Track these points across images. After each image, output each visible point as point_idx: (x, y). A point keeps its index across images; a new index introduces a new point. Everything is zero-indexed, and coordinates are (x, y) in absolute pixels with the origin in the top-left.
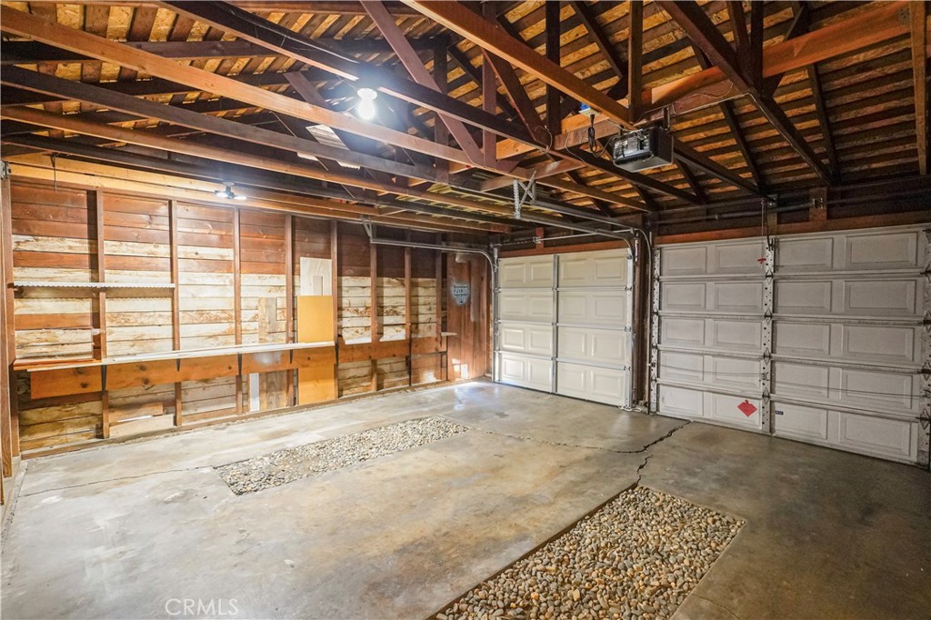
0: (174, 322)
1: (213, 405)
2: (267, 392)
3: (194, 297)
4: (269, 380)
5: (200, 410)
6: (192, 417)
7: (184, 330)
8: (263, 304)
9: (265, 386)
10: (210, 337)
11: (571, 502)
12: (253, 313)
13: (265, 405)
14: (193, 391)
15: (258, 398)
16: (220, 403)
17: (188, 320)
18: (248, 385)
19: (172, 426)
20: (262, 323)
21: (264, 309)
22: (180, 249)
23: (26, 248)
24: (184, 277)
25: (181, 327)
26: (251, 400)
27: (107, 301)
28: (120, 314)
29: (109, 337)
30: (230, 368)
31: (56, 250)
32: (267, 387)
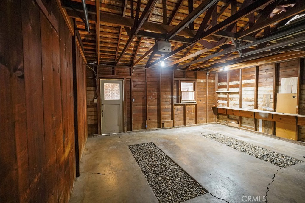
1: (249, 125)
2: (265, 127)
3: (246, 94)
4: (266, 123)
5: (246, 126)
6: (244, 127)
7: (243, 103)
8: (265, 96)
9: (264, 125)
10: (249, 106)
12: (262, 99)
13: (263, 131)
14: (245, 120)
15: (262, 128)
16: (251, 125)
17: (244, 100)
18: (259, 122)
19: (238, 127)
20: (264, 103)
21: (265, 99)
22: (243, 81)
23: (220, 85)
24: (243, 89)
25: (242, 102)
26: (260, 128)
27: (230, 95)
28: (231, 98)
29: (230, 103)
30: (251, 115)
31: (223, 85)
32: (265, 125)
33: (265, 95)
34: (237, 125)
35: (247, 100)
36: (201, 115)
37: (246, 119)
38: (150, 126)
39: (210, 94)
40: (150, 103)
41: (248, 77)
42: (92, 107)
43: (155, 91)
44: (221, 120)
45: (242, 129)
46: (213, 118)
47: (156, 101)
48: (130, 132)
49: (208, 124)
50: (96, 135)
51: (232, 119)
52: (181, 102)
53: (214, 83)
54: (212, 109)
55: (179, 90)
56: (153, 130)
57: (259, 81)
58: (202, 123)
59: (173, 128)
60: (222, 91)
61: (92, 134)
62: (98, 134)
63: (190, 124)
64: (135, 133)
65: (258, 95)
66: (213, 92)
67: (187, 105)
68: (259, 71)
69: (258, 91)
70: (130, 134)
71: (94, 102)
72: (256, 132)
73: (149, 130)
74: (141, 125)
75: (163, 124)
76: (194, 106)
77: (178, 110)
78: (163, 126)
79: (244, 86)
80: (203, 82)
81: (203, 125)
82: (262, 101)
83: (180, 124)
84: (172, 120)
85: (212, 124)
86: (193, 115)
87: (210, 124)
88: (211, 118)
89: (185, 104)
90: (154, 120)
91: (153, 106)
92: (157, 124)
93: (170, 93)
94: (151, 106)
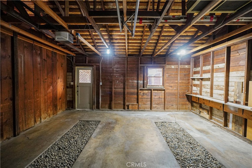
0: (212, 88)
1: (219, 118)
2: (235, 123)
3: (217, 81)
4: (236, 118)
5: (216, 118)
6: (214, 119)
9: (234, 121)
10: (220, 95)
11: (89, 152)
12: (233, 88)
13: (234, 129)
14: (215, 111)
15: (232, 124)
16: (221, 119)
17: (215, 88)
18: (229, 117)
19: (208, 118)
20: (235, 93)
21: (237, 87)
22: (215, 66)
23: (195, 70)
24: (215, 74)
25: (214, 90)
26: (230, 123)
27: (203, 82)
28: (204, 85)
29: (202, 91)
30: (220, 107)
31: (198, 70)
32: (236, 122)
33: (236, 83)
34: (207, 116)
35: (218, 88)
36: (171, 101)
37: (217, 110)
38: (116, 107)
39: (184, 80)
40: (117, 87)
41: (219, 60)
42: (70, 88)
43: (122, 76)
44: (195, 108)
45: (211, 122)
46: (187, 106)
47: (122, 85)
48: (97, 110)
49: (178, 111)
50: (72, 109)
51: (204, 109)
52: (147, 87)
53: (188, 68)
54: (186, 96)
55: (145, 75)
56: (117, 111)
57: (231, 64)
58: (172, 109)
59: (137, 111)
60: (197, 76)
61: (70, 108)
62: (73, 108)
63: (157, 108)
64: (101, 111)
65: (230, 82)
66: (187, 78)
67: (154, 90)
68: (231, 52)
69: (230, 78)
70: (97, 111)
71: (71, 84)
72: (225, 129)
73: (114, 110)
74: (108, 105)
75: (128, 106)
76: (163, 92)
77: (145, 94)
78: (128, 108)
79: (215, 71)
80: (174, 67)
81: (172, 111)
82: (234, 90)
83: (147, 108)
84: (138, 104)
85: (183, 111)
86: (162, 100)
87: (182, 111)
88: (184, 106)
89: (151, 89)
90: (119, 102)
91: (119, 90)
92: (123, 106)
93: (136, 78)
94: (118, 90)
